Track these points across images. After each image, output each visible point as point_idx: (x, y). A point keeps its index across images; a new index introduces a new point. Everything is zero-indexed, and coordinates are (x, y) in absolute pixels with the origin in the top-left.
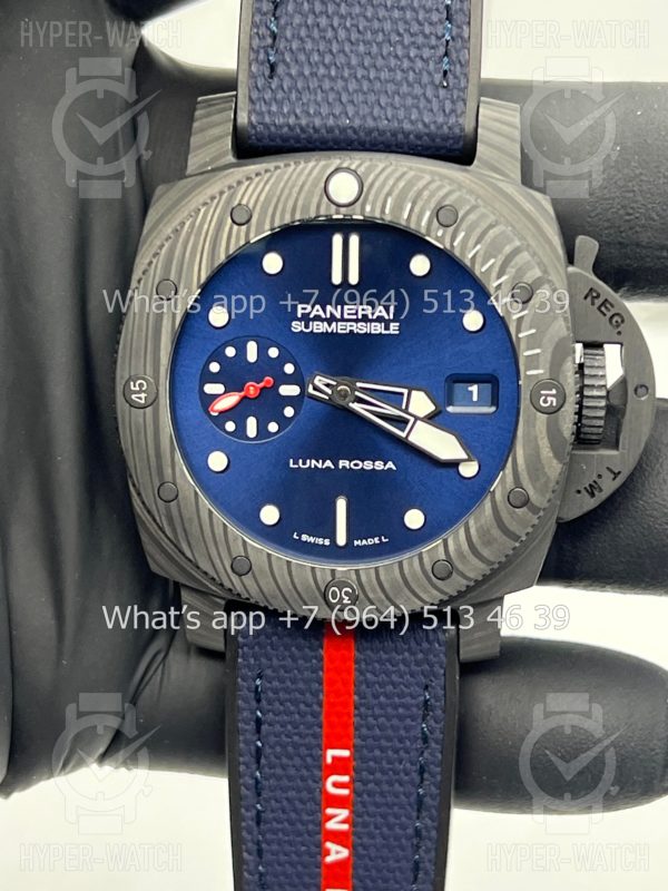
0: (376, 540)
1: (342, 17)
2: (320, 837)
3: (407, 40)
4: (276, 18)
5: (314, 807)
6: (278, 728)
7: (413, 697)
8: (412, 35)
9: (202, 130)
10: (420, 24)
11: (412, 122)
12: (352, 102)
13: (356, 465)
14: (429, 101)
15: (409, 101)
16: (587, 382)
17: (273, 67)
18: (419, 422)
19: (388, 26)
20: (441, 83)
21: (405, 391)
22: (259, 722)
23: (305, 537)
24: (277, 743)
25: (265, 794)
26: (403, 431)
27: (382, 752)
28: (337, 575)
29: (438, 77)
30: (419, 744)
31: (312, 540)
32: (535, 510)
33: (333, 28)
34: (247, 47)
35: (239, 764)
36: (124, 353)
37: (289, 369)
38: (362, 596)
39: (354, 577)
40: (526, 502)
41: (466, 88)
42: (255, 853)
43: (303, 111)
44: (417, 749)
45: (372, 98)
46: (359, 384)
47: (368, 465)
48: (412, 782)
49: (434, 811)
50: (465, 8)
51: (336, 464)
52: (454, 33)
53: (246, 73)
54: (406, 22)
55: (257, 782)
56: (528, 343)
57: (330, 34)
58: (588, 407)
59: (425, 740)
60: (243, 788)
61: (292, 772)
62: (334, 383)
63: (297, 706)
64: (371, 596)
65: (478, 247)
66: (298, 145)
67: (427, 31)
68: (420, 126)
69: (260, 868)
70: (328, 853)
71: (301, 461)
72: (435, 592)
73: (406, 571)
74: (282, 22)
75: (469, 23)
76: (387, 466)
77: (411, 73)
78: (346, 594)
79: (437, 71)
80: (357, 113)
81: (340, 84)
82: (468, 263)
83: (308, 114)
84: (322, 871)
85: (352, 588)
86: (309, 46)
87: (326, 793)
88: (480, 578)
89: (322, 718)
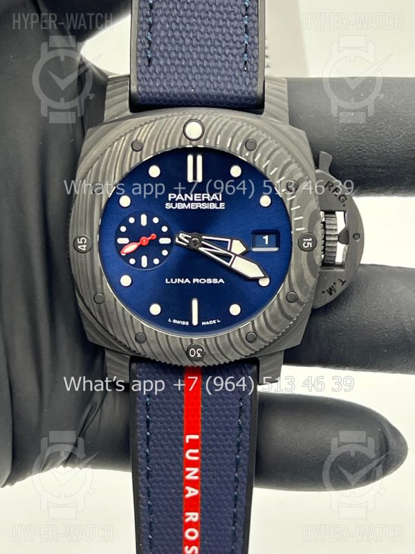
0: (214, 322)
1: (187, 32)
2: (183, 484)
3: (224, 44)
4: (151, 33)
5: (179, 468)
6: (159, 425)
7: (233, 405)
8: (227, 42)
9: (111, 96)
10: (231, 36)
11: (228, 90)
12: (195, 79)
13: (202, 281)
14: (237, 78)
15: (226, 79)
16: (327, 233)
17: (150, 60)
18: (237, 257)
19: (213, 36)
20: (244, 68)
21: (229, 240)
22: (148, 422)
23: (175, 321)
24: (158, 433)
25: (152, 461)
26: (228, 262)
27: (217, 436)
28: (194, 342)
29: (241, 65)
30: (237, 431)
31: (179, 322)
32: (301, 304)
33: (183, 38)
34: (135, 49)
35: (138, 445)
36: (74, 223)
37: (165, 229)
38: (207, 353)
39: (203, 343)
40: (296, 299)
41: (257, 71)
42: (146, 494)
43: (167, 85)
44: (236, 434)
45: (205, 77)
46: (203, 237)
47: (209, 281)
48: (233, 452)
49: (245, 467)
50: (256, 26)
51: (191, 280)
52: (250, 41)
53: (135, 63)
54: (223, 35)
55: (147, 455)
56: (296, 213)
57: (181, 41)
58: (329, 247)
59: (240, 428)
60: (139, 458)
61: (167, 448)
62: (190, 237)
63: (170, 412)
64: (212, 352)
65: (268, 161)
66: (165, 104)
67: (235, 40)
68: (233, 92)
69: (149, 502)
70: (187, 492)
71: (172, 280)
72: (247, 349)
73: (232, 339)
74: (154, 35)
75: (258, 35)
76: (220, 281)
77: (227, 63)
78: (199, 352)
79: (241, 61)
80: (198, 85)
81: (188, 69)
82: (263, 171)
83: (170, 86)
84: (184, 502)
85: (202, 349)
86: (170, 48)
87: (186, 459)
88: (272, 341)
89: (184, 418)
